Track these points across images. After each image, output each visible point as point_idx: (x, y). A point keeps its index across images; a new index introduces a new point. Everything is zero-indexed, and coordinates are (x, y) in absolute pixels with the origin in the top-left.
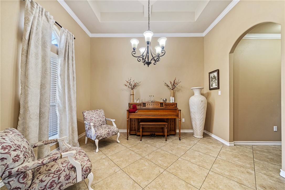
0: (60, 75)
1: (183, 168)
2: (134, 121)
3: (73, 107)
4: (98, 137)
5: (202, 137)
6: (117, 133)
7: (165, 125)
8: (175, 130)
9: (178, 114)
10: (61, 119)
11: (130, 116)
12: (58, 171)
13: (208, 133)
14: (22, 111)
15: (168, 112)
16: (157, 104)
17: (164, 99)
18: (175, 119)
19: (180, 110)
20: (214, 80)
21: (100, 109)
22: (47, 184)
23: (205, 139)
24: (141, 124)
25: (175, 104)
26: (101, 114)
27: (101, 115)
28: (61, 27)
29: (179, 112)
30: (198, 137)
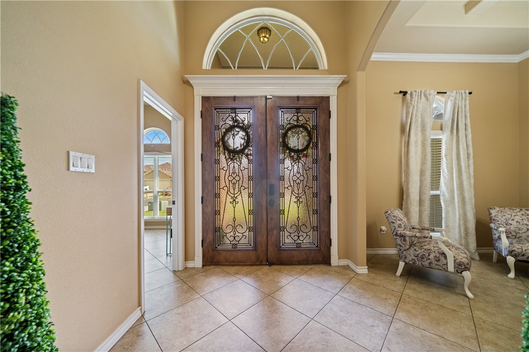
0: (446, 156)
3: (467, 198)
4: (513, 254)
10: (447, 212)
12: (428, 250)
14: (404, 198)
28: (446, 93)
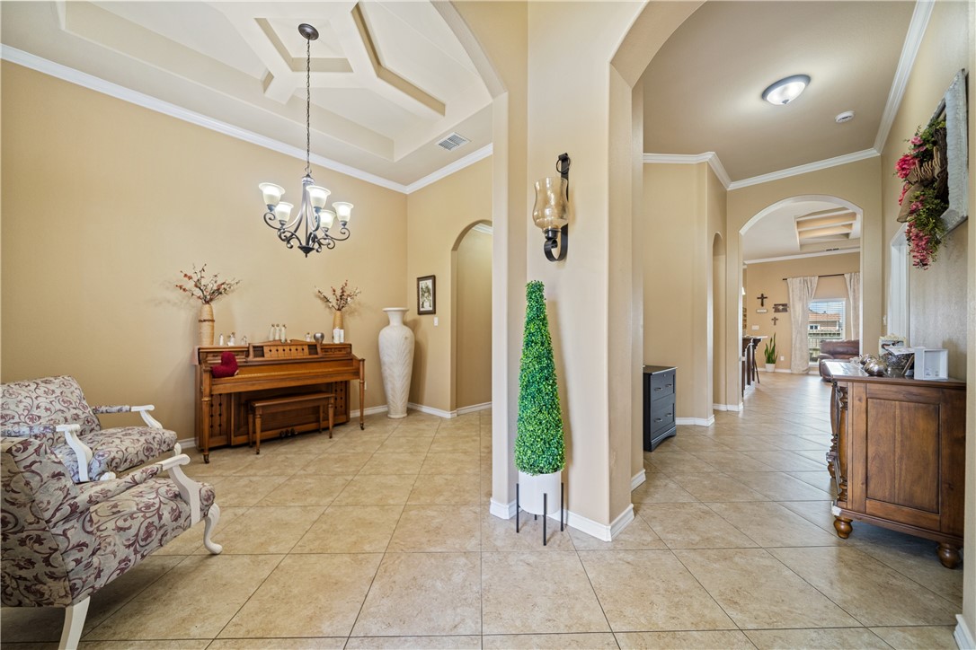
1: (368, 489)
2: (220, 405)
4: (114, 464)
5: (406, 415)
6: (173, 447)
7: (328, 398)
8: (346, 413)
9: (359, 369)
11: (214, 387)
13: (414, 407)
15: (331, 367)
16: (300, 348)
17: (318, 335)
18: (346, 383)
19: (363, 360)
20: (426, 294)
21: (56, 378)
22: (139, 531)
23: (411, 417)
24: (258, 407)
25: (347, 347)
26: (69, 395)
27: (74, 398)
29: (359, 365)
30: (397, 416)
